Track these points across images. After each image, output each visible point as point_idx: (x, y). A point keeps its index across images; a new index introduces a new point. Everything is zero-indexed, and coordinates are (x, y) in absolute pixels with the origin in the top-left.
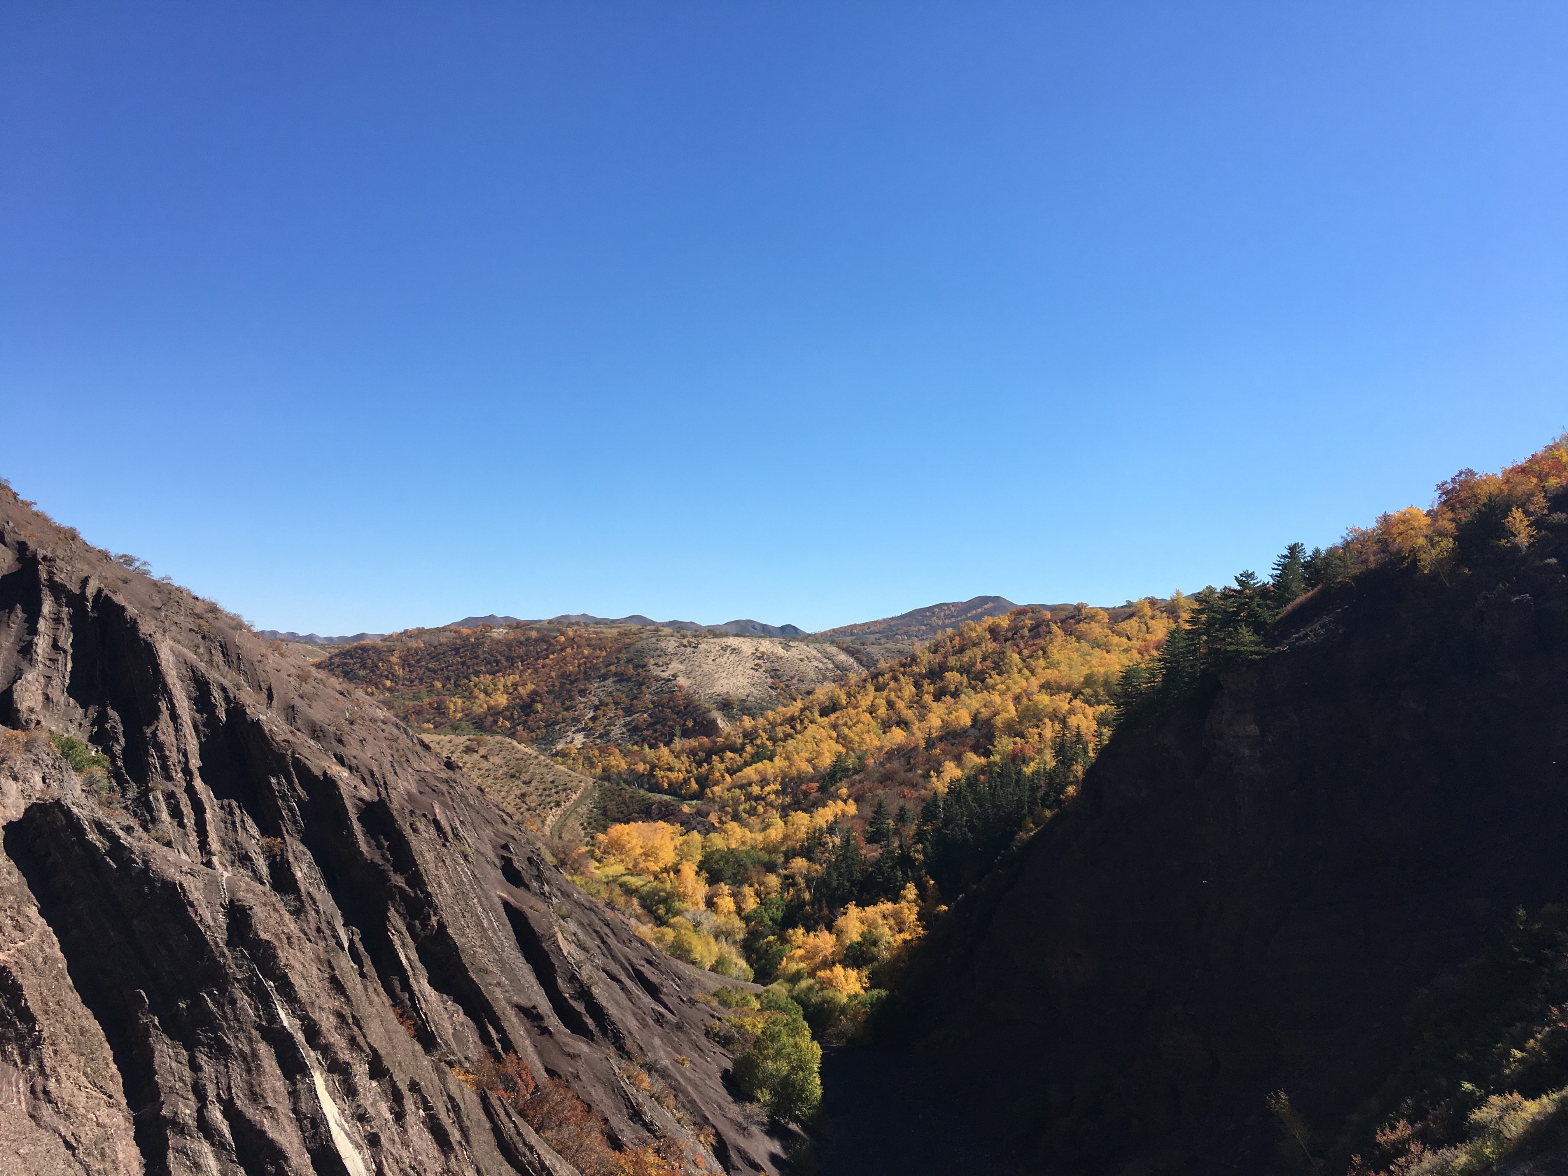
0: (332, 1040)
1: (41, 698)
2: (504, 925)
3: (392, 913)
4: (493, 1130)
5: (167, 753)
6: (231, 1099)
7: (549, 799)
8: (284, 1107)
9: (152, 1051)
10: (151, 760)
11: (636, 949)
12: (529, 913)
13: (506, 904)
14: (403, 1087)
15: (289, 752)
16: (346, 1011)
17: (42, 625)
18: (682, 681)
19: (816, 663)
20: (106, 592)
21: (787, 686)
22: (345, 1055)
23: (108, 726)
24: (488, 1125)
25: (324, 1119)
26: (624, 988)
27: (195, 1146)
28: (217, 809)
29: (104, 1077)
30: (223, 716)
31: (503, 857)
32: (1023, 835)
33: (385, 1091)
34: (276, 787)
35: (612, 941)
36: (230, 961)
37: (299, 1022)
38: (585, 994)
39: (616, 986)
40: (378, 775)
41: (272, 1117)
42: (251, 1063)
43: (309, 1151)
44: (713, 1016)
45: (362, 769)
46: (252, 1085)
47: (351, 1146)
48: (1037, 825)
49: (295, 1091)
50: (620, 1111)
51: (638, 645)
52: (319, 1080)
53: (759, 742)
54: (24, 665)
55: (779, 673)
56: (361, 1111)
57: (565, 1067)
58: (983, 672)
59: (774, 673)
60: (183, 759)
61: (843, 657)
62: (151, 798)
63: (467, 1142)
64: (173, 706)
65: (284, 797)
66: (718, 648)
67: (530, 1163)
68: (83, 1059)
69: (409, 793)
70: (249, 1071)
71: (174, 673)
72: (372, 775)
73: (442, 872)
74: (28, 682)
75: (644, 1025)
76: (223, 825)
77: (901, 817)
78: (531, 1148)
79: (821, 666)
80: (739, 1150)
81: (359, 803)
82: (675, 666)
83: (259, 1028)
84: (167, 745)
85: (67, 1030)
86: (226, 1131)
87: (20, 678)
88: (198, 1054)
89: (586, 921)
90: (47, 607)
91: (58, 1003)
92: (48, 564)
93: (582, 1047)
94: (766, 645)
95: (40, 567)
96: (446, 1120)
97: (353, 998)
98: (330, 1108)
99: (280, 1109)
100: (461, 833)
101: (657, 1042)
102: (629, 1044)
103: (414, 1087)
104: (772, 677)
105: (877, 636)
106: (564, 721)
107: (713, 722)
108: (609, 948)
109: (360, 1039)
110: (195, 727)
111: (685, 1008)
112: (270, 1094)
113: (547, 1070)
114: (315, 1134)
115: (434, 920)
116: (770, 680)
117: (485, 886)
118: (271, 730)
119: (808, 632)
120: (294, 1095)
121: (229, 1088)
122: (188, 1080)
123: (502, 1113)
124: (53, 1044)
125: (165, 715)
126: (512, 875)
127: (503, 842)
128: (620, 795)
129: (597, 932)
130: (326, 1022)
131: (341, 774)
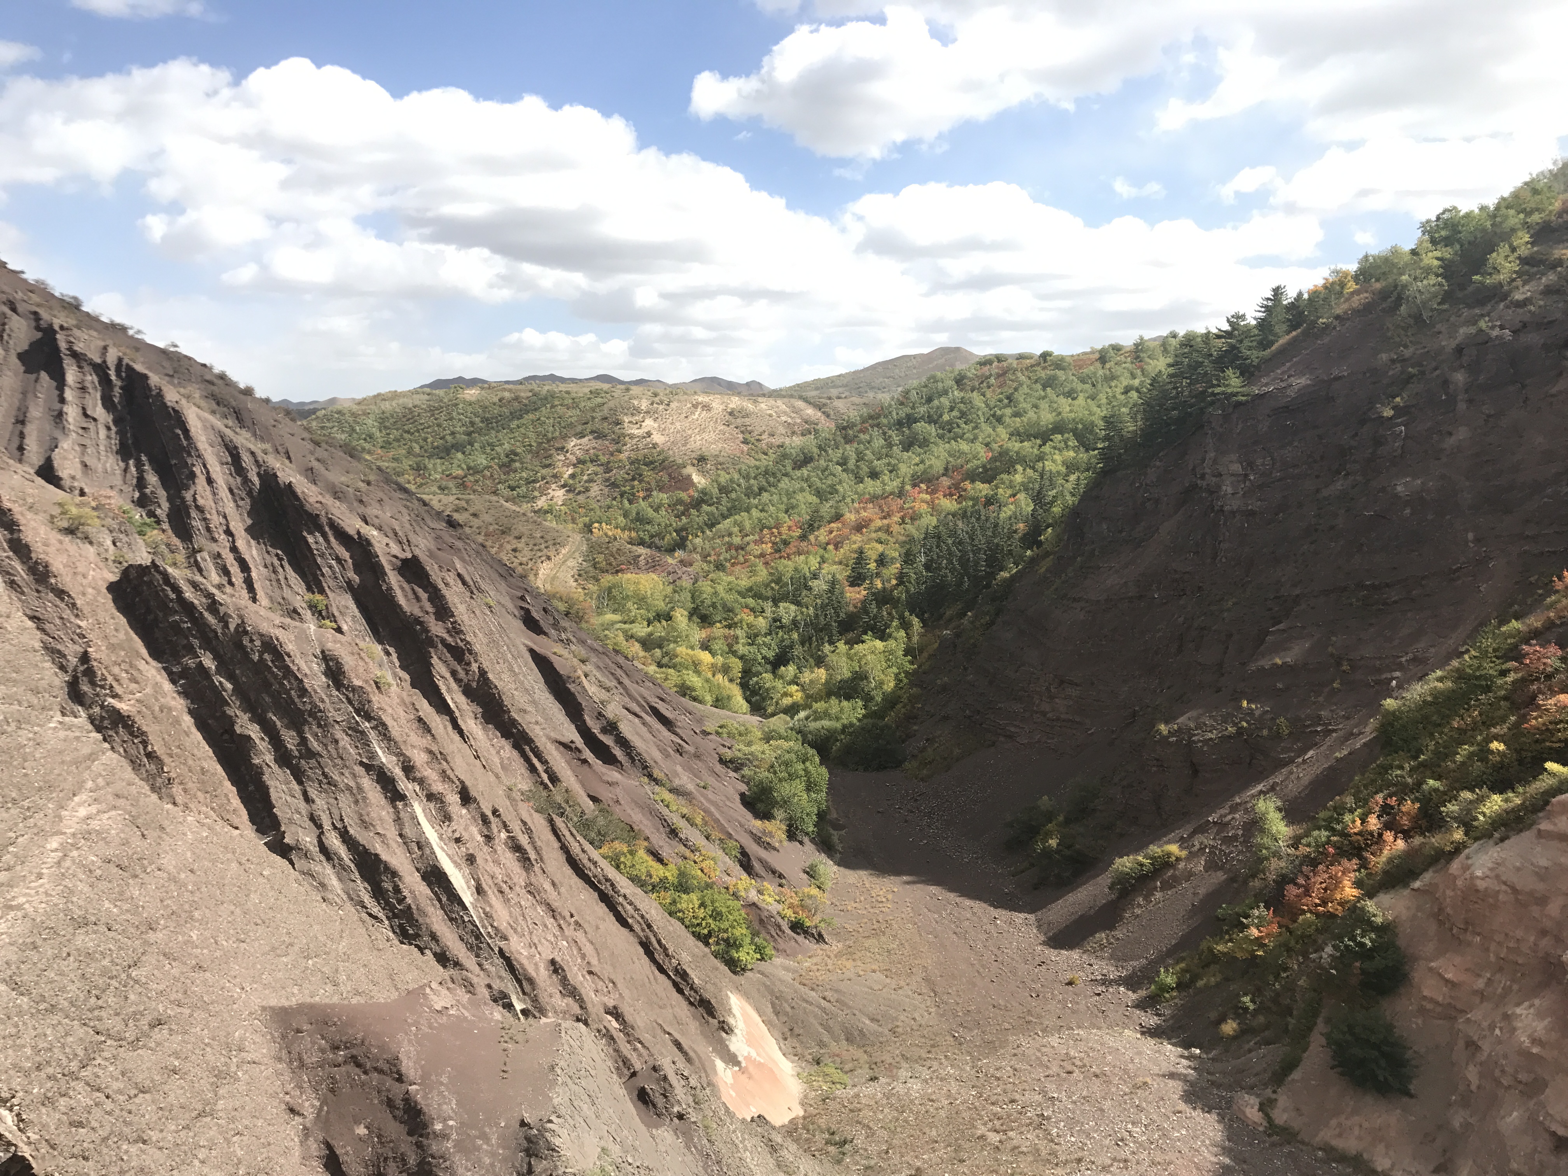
0: (426, 774)
1: (79, 466)
2: (532, 670)
3: (435, 660)
4: (561, 848)
5: (208, 516)
6: (345, 827)
7: (539, 554)
8: (392, 833)
9: (267, 788)
10: (194, 523)
11: (648, 688)
12: (554, 659)
13: (532, 651)
14: (489, 813)
15: (323, 513)
16: (434, 748)
17: (69, 394)
18: (657, 438)
19: (784, 418)
20: (126, 361)
21: (758, 440)
22: (438, 787)
23: (148, 491)
24: (557, 845)
25: (428, 843)
26: (644, 724)
27: (318, 868)
28: (262, 569)
29: (228, 811)
30: (256, 480)
31: (522, 608)
32: (1005, 574)
33: (473, 817)
34: (314, 546)
35: (626, 681)
36: (328, 704)
37: (394, 758)
38: (611, 728)
39: (637, 720)
40: (400, 533)
41: (383, 842)
42: (357, 795)
43: (418, 870)
44: (724, 746)
45: (385, 528)
46: (361, 815)
47: (452, 865)
48: (1016, 564)
49: (399, 818)
50: (658, 830)
51: (611, 404)
52: (418, 808)
53: (733, 495)
54: (58, 434)
55: (749, 428)
56: (457, 835)
57: (605, 794)
58: (950, 423)
59: (745, 430)
60: (223, 521)
61: (810, 411)
62: (199, 559)
63: (541, 859)
64: (208, 472)
65: (322, 555)
66: (689, 405)
67: (595, 876)
68: (208, 795)
69: (429, 550)
70: (356, 802)
71: (203, 438)
72: (396, 534)
73: (474, 622)
74: (65, 450)
75: (667, 756)
76: (268, 583)
77: (882, 561)
78: (595, 863)
79: (789, 420)
80: (761, 860)
81: (394, 560)
82: (649, 423)
83: (361, 764)
84: (207, 508)
85: (190, 771)
86: (343, 855)
87: (56, 447)
88: (309, 789)
89: (601, 665)
90: (71, 375)
91: (179, 747)
92: (64, 332)
93: (613, 774)
94: (735, 402)
95: (58, 336)
96: (524, 840)
97: (437, 736)
98: (431, 834)
99: (389, 835)
100: (483, 587)
101: (679, 769)
102: (656, 773)
103: (495, 812)
104: (742, 432)
105: (840, 390)
106: (543, 478)
107: (689, 477)
108: (625, 688)
109: (449, 772)
110: (231, 490)
111: (698, 739)
112: (377, 822)
113: (589, 796)
114: (422, 856)
115: (474, 667)
116: (741, 436)
117: (511, 635)
118: (303, 492)
119: (773, 388)
120: (398, 820)
121: (342, 820)
122: (304, 812)
123: (567, 834)
124: (181, 783)
125: (201, 480)
126: (531, 624)
127: (520, 594)
128: (607, 548)
129: (612, 674)
130: (419, 758)
131: (372, 533)
